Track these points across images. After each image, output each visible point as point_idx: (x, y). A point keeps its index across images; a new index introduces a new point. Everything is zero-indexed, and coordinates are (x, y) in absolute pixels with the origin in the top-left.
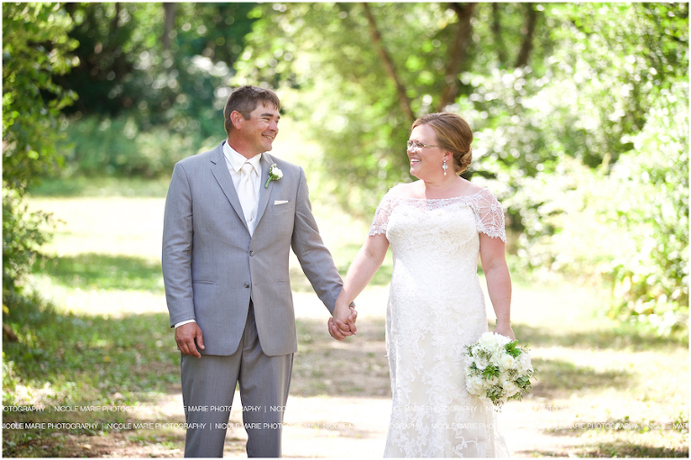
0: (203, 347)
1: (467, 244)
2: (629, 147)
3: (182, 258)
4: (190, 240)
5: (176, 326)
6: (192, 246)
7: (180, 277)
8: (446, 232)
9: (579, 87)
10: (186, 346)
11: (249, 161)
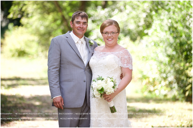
0: (63, 105)
1: (114, 70)
2: (147, 34)
3: (56, 73)
4: (59, 67)
5: (53, 98)
6: (60, 69)
7: (56, 80)
8: (106, 66)
9: (128, 14)
10: (58, 104)
11: (80, 39)
